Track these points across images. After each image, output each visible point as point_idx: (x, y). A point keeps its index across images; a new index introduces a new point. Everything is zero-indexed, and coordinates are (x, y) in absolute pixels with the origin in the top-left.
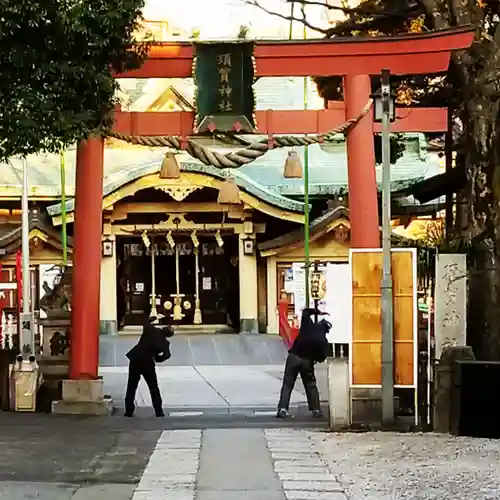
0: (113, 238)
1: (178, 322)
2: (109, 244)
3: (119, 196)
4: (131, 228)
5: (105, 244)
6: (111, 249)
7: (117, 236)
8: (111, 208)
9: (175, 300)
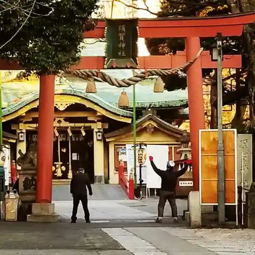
0: (24, 131)
2: (23, 134)
3: (29, 108)
4: (35, 125)
5: (20, 134)
6: (23, 137)
7: (26, 130)
8: (24, 115)
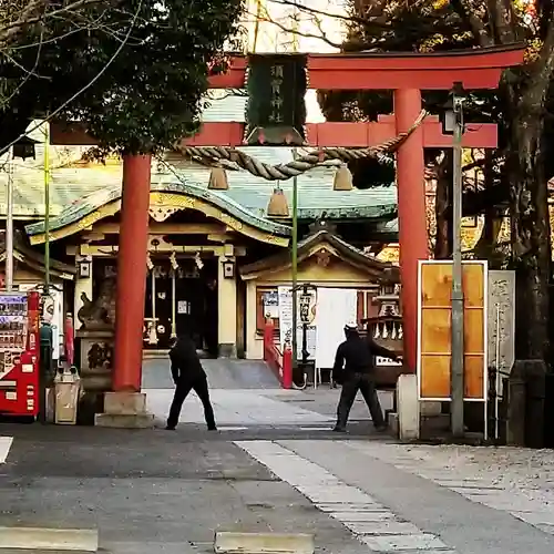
0: (89, 258)
1: (153, 346)
2: (87, 265)
3: (98, 216)
4: (108, 249)
5: (83, 265)
6: (88, 270)
7: (94, 257)
8: (90, 228)
9: (150, 324)
